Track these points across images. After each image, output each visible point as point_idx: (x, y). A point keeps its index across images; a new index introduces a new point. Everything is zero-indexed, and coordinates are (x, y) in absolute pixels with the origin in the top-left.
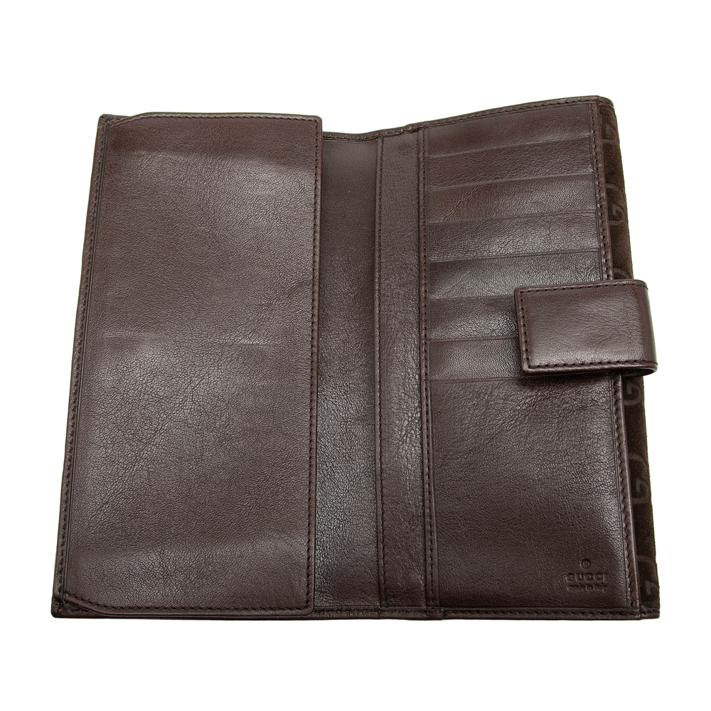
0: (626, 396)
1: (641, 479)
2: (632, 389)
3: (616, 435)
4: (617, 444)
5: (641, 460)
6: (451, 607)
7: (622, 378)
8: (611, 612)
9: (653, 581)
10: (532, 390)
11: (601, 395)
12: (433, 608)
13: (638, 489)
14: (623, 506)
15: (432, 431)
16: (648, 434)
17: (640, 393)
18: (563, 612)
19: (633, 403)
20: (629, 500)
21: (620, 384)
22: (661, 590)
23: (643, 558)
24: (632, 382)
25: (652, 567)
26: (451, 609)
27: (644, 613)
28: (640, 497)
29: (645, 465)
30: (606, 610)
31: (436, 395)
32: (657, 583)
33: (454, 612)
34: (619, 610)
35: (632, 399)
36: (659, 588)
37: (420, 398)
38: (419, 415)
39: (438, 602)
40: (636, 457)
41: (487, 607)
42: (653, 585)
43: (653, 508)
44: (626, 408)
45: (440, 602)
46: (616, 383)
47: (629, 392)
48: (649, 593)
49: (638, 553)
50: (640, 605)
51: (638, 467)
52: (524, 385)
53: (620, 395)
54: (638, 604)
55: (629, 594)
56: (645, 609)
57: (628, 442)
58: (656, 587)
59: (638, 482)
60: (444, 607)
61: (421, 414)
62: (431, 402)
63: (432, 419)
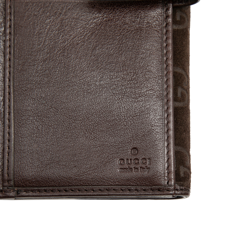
0: (175, 22)
1: (183, 88)
2: (181, 16)
3: (165, 51)
4: (165, 58)
5: (183, 73)
6: (23, 187)
7: (172, 6)
8: (151, 189)
9: (186, 167)
10: (100, 12)
11: (155, 19)
12: (8, 188)
13: (179, 95)
14: (166, 107)
15: (14, 42)
16: (190, 54)
17: (186, 20)
18: (114, 190)
19: (181, 27)
20: (171, 103)
21: (170, 12)
22: (192, 175)
23: (179, 148)
24: (181, 11)
25: (186, 156)
26: (23, 188)
27: (177, 190)
28: (180, 101)
29: (186, 77)
30: (147, 188)
31: (18, 12)
32: (189, 168)
33: (26, 191)
34: (157, 187)
35: (180, 24)
36: (191, 173)
37: (5, 15)
38: (3, 29)
39: (12, 183)
40: (179, 70)
41: (53, 186)
42: (186, 169)
43: (191, 112)
44: (174, 31)
45: (14, 183)
46: (168, 9)
47: (178, 19)
48: (182, 175)
49: (176, 144)
50: (174, 185)
51: (181, 78)
52: (93, 7)
53: (170, 20)
54: (173, 183)
55: (166, 175)
56: (178, 187)
57: (174, 57)
58: (188, 171)
59: (180, 90)
60: (18, 187)
61: (5, 28)
62: (14, 17)
63: (14, 32)
